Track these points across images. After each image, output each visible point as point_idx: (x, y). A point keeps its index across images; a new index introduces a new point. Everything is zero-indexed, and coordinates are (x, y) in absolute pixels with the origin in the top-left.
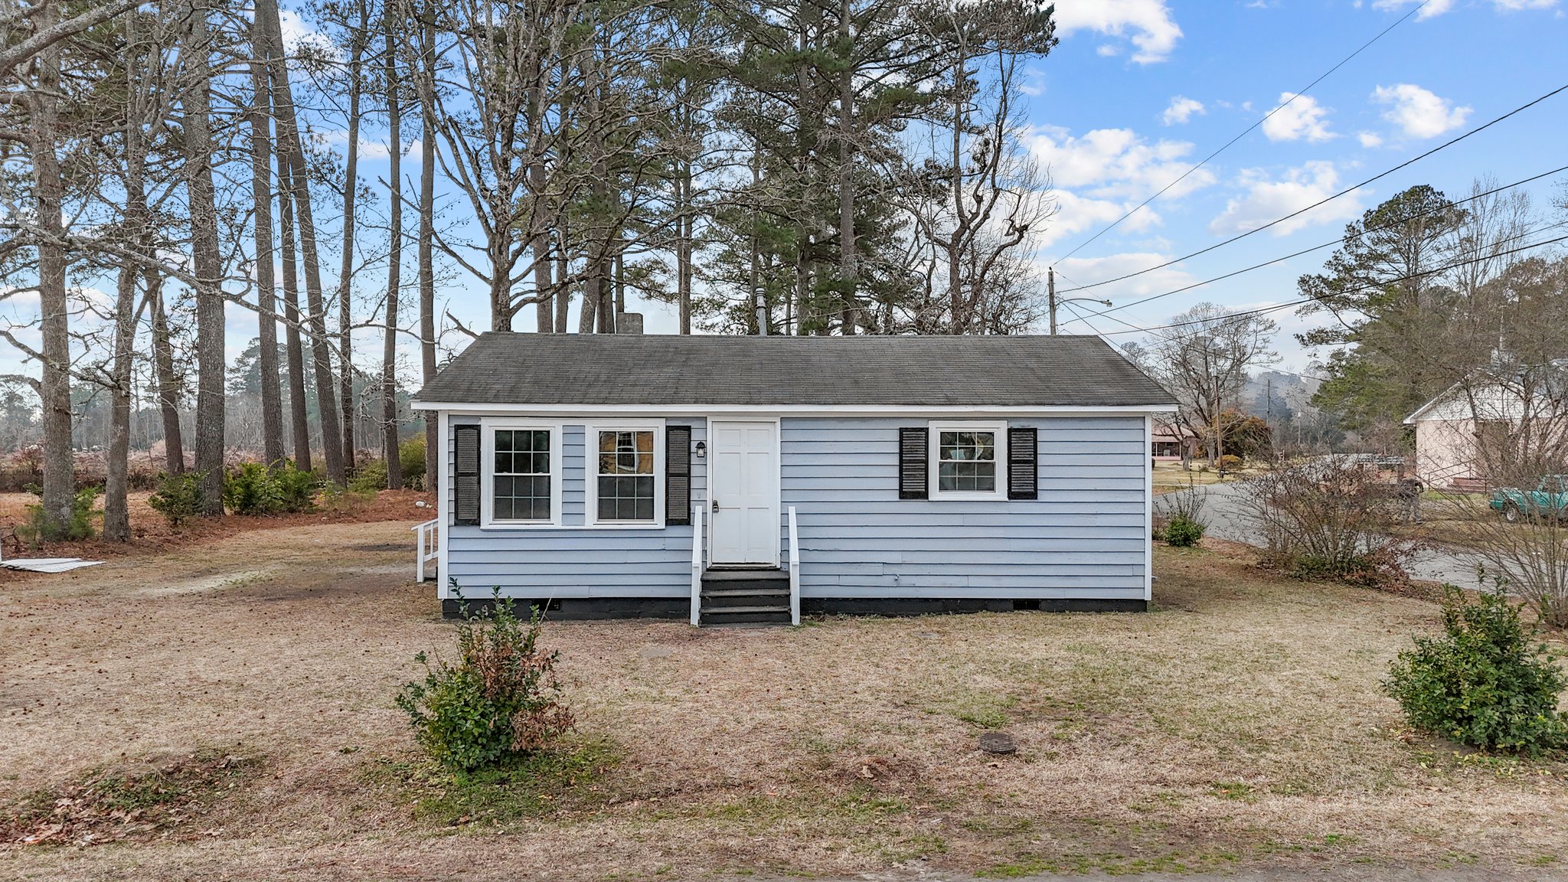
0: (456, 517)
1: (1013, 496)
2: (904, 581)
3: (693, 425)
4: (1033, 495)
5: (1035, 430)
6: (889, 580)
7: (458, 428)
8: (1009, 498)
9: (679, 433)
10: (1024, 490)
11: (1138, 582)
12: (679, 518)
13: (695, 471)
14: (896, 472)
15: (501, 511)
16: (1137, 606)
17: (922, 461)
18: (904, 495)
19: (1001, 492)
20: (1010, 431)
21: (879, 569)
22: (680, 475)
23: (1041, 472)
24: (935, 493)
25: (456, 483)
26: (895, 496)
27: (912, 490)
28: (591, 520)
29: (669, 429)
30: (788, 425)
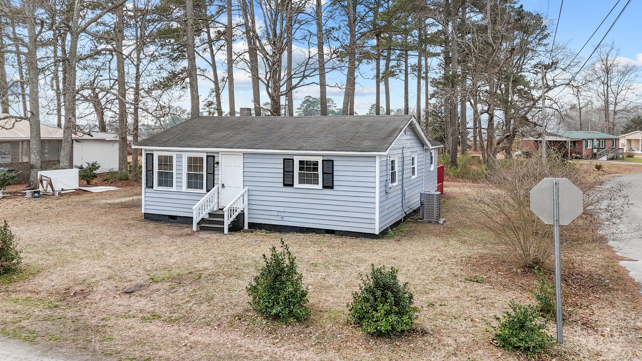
0: (147, 185)
1: (325, 187)
2: (285, 219)
3: (215, 155)
4: (332, 187)
5: (333, 161)
6: (279, 218)
7: (147, 155)
8: (323, 188)
9: (211, 158)
10: (329, 185)
11: (373, 226)
13: (216, 172)
14: (282, 175)
15: (160, 184)
16: (372, 236)
17: (291, 172)
18: (285, 185)
19: (320, 186)
20: (323, 161)
21: (276, 214)
22: (211, 174)
23: (335, 178)
24: (296, 184)
25: (147, 173)
26: (282, 185)
27: (288, 184)
28: (184, 188)
29: (207, 156)
30: (245, 156)
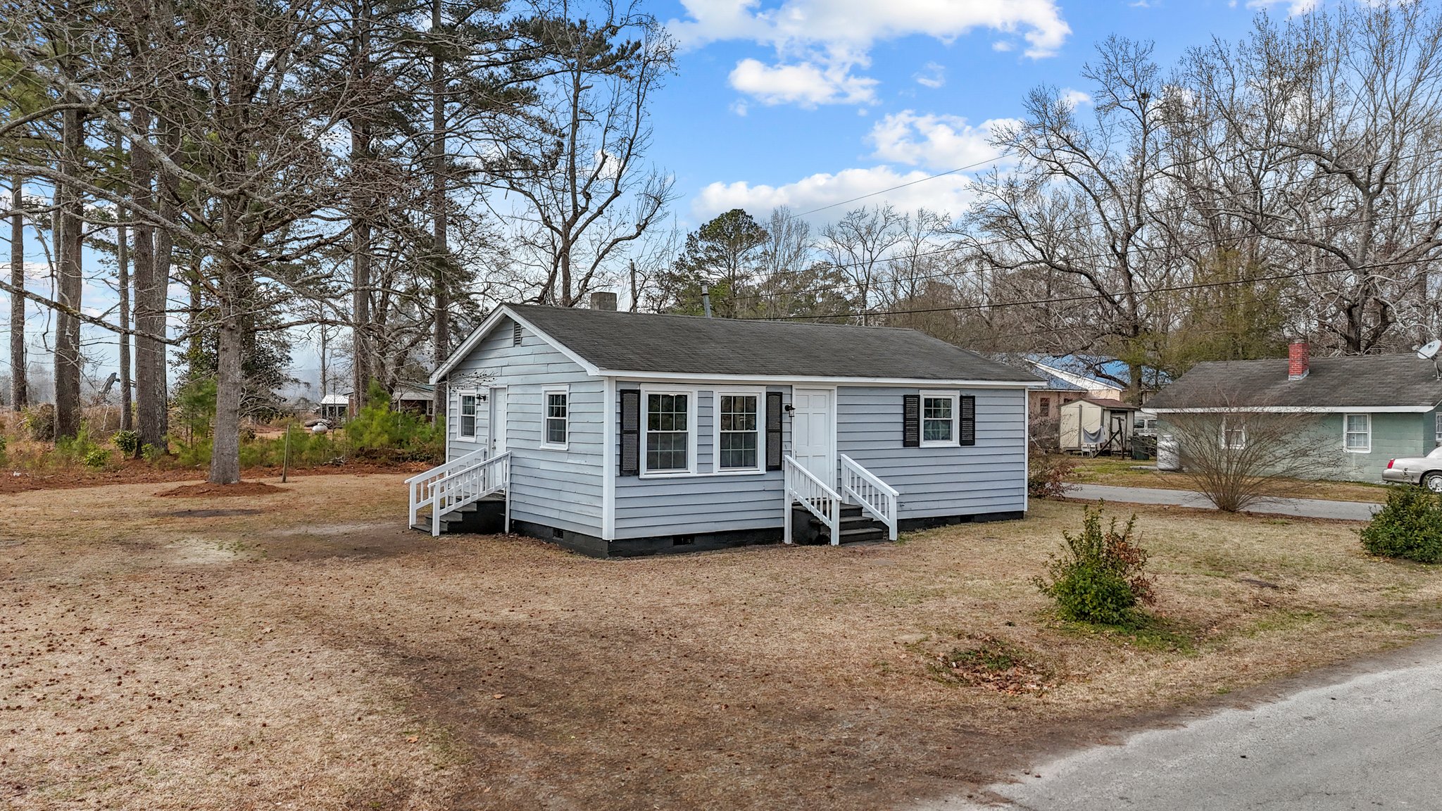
0: (621, 470)
1: (963, 443)
2: (906, 506)
3: (784, 391)
4: (972, 443)
5: (974, 397)
7: (622, 392)
8: (961, 444)
9: (775, 398)
10: (968, 440)
11: (1019, 500)
12: (775, 466)
13: (785, 427)
14: (901, 428)
15: (652, 465)
16: (1018, 515)
17: (915, 419)
18: (906, 444)
19: (955, 442)
20: (962, 398)
22: (776, 431)
23: (977, 427)
24: (923, 442)
25: (621, 440)
26: (900, 445)
27: (910, 442)
28: (716, 470)
29: (768, 394)
30: (841, 392)
